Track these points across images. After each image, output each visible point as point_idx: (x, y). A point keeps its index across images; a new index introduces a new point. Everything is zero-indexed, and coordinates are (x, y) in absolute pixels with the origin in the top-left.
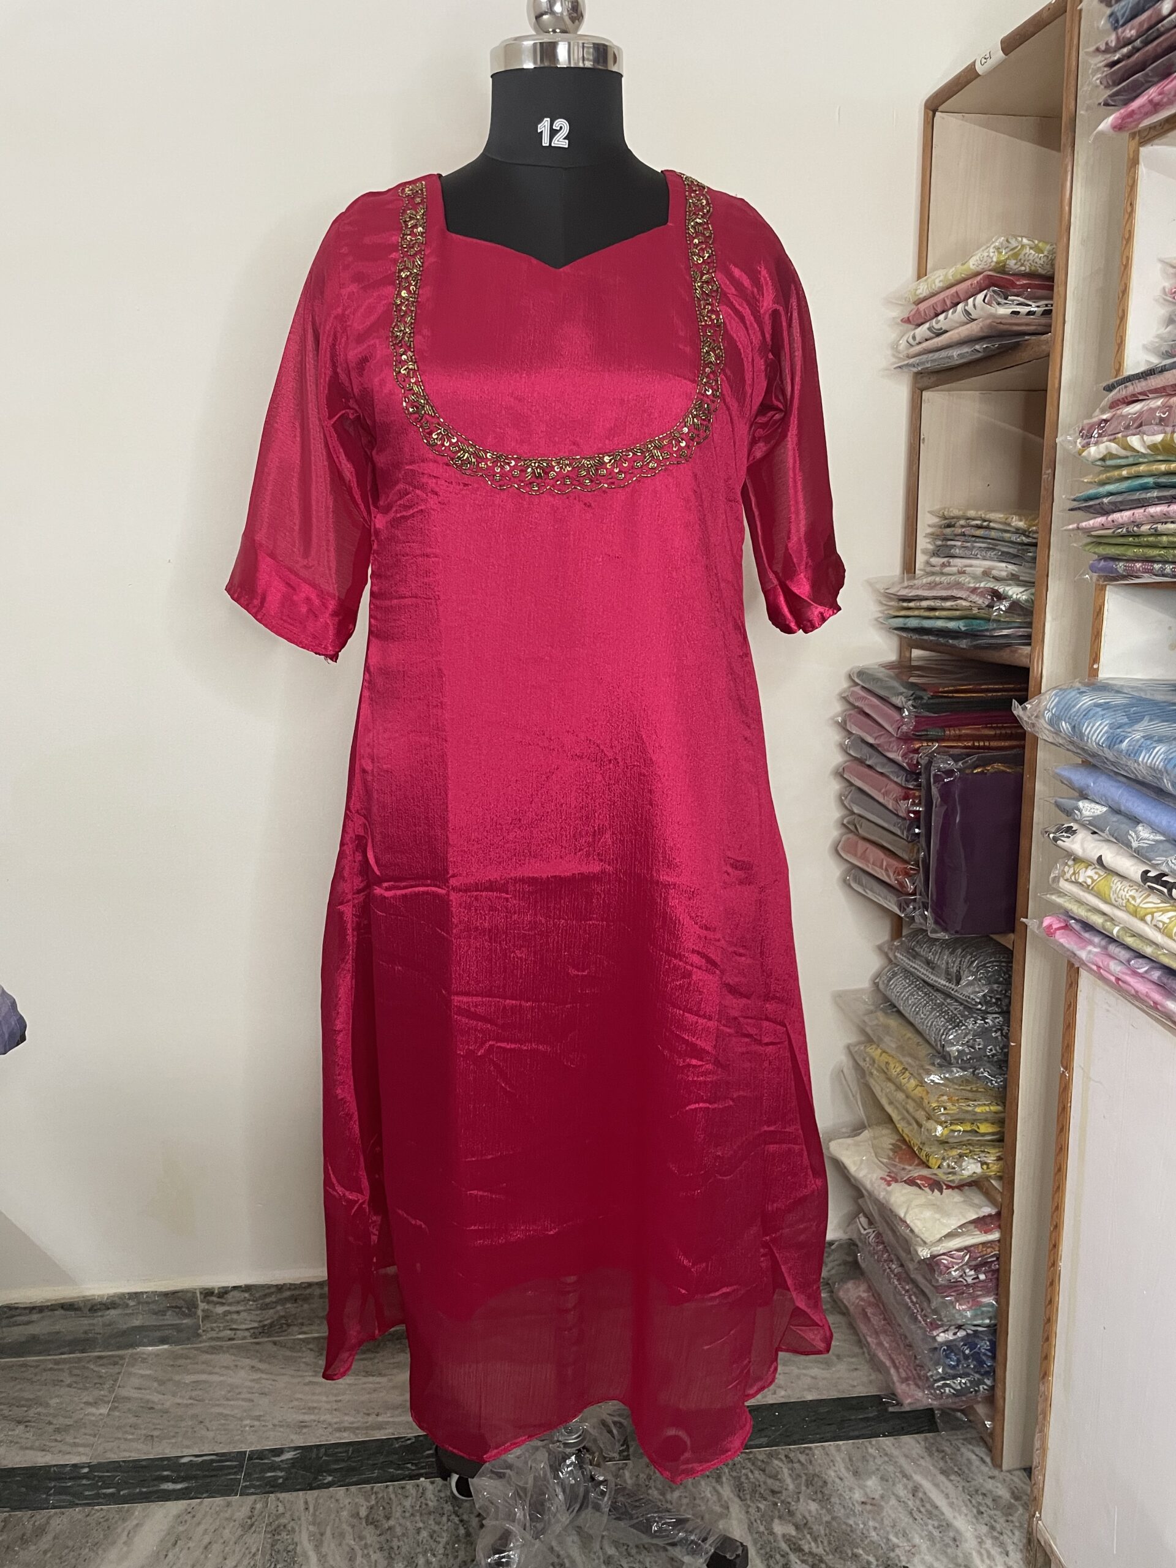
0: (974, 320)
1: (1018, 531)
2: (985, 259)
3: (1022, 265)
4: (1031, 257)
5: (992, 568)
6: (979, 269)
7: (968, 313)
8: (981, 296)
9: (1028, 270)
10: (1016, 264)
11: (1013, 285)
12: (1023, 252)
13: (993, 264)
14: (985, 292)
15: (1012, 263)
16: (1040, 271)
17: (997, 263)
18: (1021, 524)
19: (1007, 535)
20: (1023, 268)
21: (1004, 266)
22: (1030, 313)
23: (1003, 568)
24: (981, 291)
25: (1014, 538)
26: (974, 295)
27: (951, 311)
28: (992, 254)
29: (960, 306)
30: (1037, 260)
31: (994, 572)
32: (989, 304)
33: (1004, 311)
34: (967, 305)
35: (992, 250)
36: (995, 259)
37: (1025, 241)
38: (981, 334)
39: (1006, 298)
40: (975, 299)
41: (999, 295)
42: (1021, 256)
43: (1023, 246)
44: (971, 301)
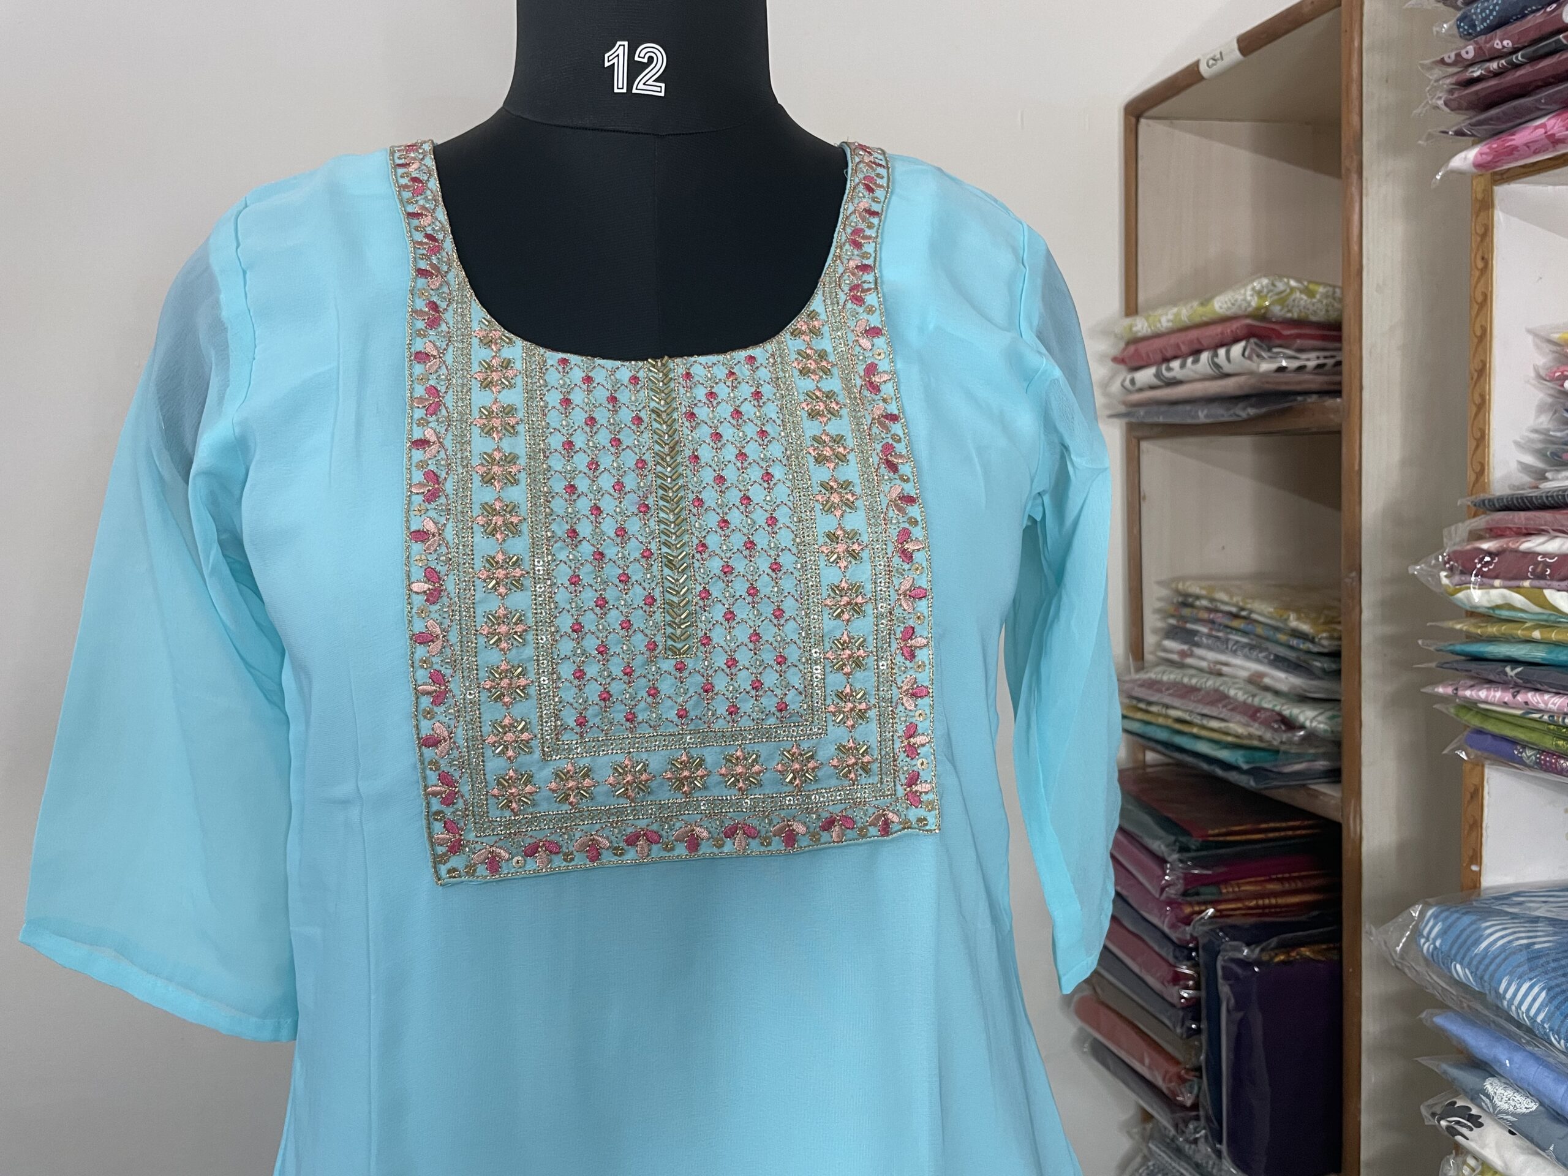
0: (1228, 375)
1: (1296, 634)
2: (1239, 303)
3: (1289, 311)
4: (1302, 302)
5: (1262, 675)
6: (1229, 313)
7: (1217, 366)
8: (1237, 349)
9: (1296, 316)
10: (1281, 310)
11: (1279, 336)
12: (1293, 297)
13: (1250, 309)
14: (1243, 344)
15: (1277, 310)
16: (1313, 318)
17: (1258, 309)
18: (1305, 627)
19: (1282, 637)
20: (1289, 315)
21: (1265, 313)
22: (1301, 368)
23: (1281, 679)
24: (1236, 341)
25: (1294, 642)
26: (1228, 343)
27: (1190, 360)
28: (1249, 298)
29: (1205, 356)
30: (1310, 307)
31: (1267, 681)
32: (1250, 358)
33: (1266, 367)
34: (1216, 355)
35: (1249, 293)
36: (1253, 304)
37: (1293, 283)
38: (1238, 393)
39: (1269, 350)
40: (1228, 353)
41: (1260, 347)
42: (1290, 301)
43: (1292, 289)
44: (1222, 352)
